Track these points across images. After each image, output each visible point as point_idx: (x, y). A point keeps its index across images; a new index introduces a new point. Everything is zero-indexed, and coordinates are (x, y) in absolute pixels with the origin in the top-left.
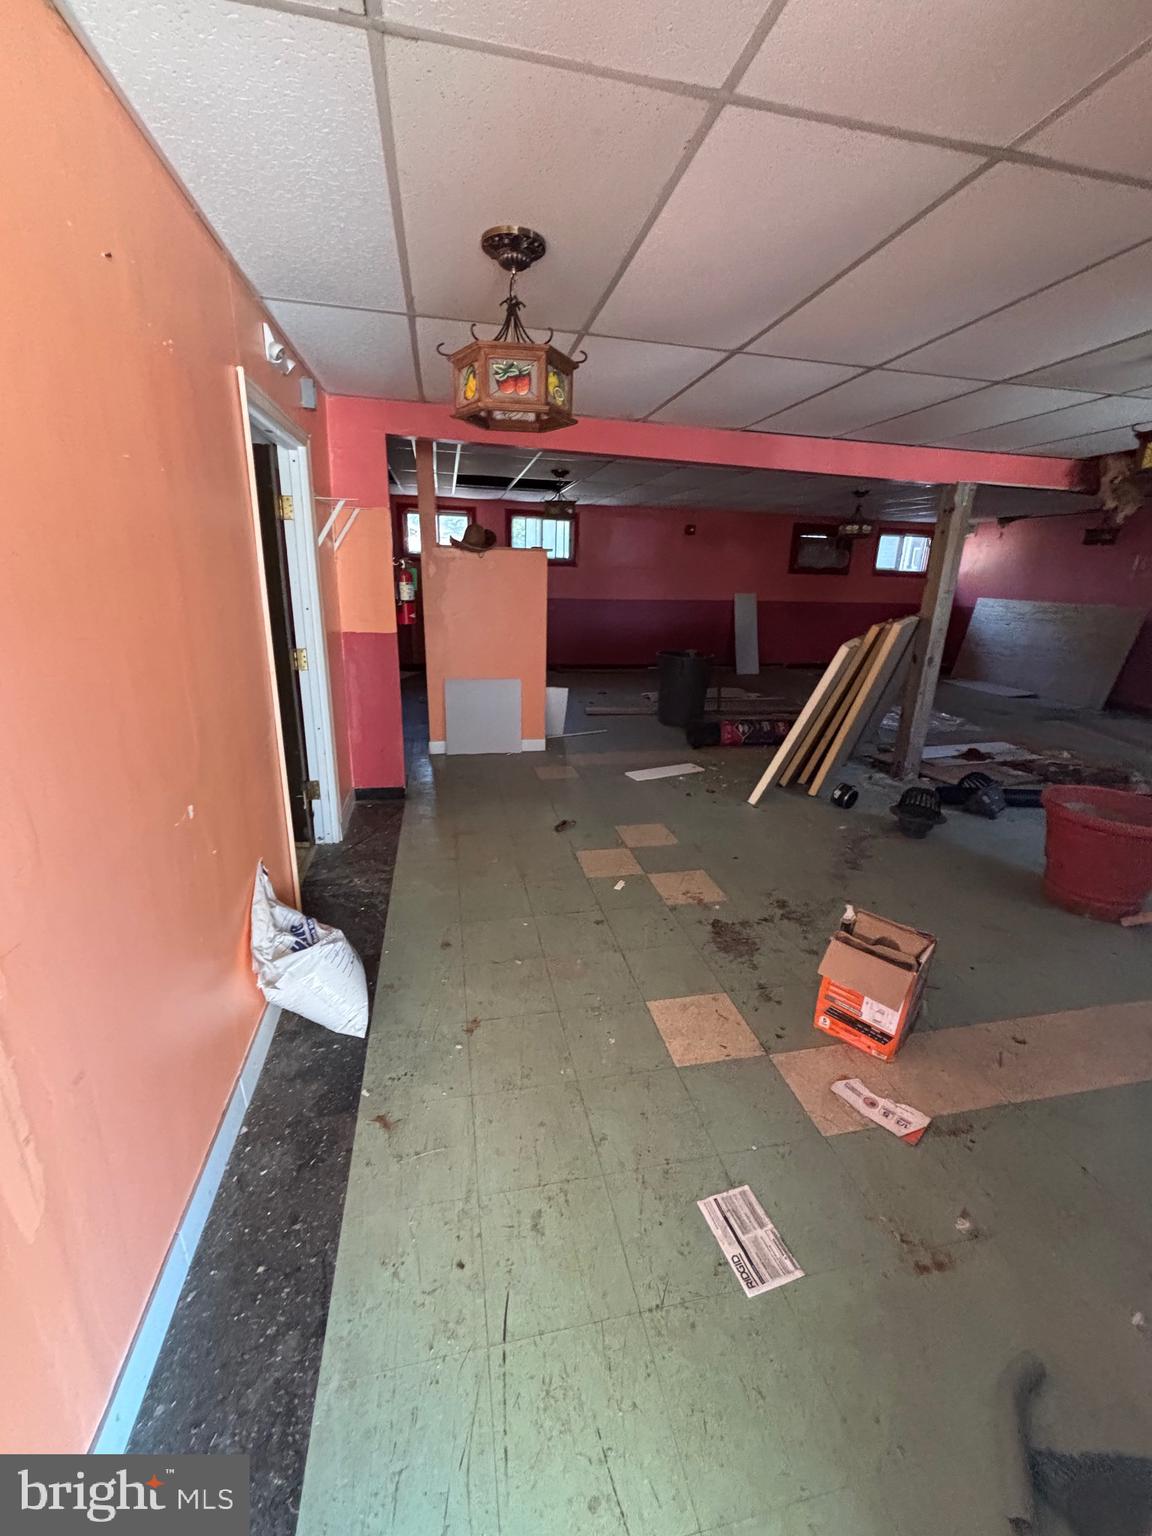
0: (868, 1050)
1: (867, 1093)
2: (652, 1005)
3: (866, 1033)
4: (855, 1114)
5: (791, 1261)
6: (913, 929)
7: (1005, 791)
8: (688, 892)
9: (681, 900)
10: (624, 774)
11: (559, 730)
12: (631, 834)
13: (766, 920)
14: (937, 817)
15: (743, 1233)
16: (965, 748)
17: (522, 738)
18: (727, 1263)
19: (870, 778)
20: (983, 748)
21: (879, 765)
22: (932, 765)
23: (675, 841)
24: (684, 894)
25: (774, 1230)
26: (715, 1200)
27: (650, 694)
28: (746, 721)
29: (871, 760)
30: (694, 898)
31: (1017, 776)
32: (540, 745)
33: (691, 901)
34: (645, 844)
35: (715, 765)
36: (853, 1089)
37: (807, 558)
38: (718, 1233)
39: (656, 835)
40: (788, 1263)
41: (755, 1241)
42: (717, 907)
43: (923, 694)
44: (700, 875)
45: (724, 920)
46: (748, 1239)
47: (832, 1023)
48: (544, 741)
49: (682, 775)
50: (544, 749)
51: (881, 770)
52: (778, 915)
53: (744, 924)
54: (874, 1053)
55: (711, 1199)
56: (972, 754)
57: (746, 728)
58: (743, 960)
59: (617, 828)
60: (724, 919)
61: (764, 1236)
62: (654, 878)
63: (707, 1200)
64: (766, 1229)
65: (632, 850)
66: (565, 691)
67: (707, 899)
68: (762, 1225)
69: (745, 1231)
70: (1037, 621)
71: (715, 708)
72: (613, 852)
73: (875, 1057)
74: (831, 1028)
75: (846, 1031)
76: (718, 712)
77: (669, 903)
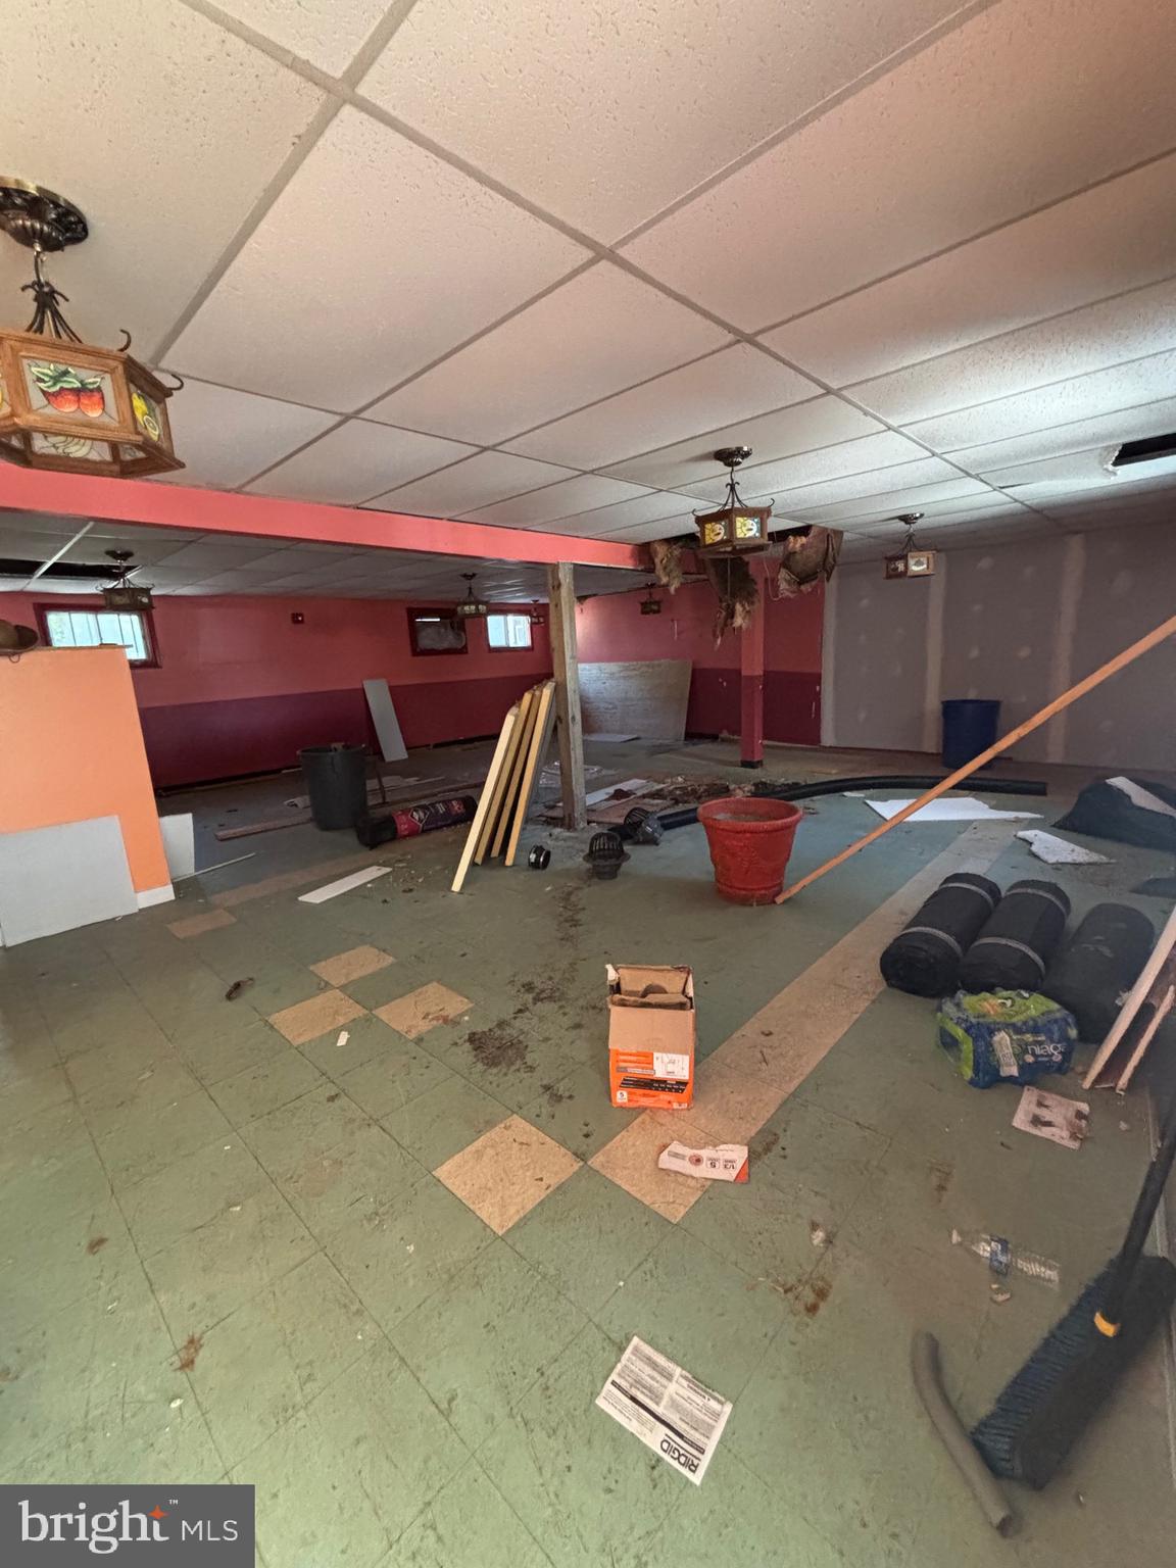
0: (670, 1106)
1: (688, 1152)
2: (441, 1173)
3: (663, 1089)
4: (690, 1180)
5: (715, 1398)
6: (669, 967)
7: (660, 818)
8: (428, 1014)
9: (424, 1026)
10: (297, 899)
11: (188, 869)
12: (333, 970)
13: (520, 1011)
14: (621, 855)
15: (657, 1404)
16: (611, 790)
17: (136, 892)
18: (659, 1460)
19: (551, 835)
20: (625, 786)
21: (552, 822)
22: (593, 811)
23: (390, 960)
24: (424, 1018)
25: (684, 1372)
26: (614, 1383)
27: (295, 800)
28: (418, 807)
29: (544, 819)
30: (437, 1018)
31: (657, 805)
32: (166, 894)
33: (435, 1022)
34: (354, 976)
35: (400, 861)
36: (676, 1155)
37: (426, 640)
38: (633, 1426)
39: (365, 961)
40: (713, 1404)
41: (674, 1405)
42: (466, 1018)
43: (574, 749)
44: (433, 989)
45: (479, 1030)
46: (665, 1408)
47: (629, 1093)
48: (170, 888)
49: (369, 882)
50: (173, 898)
51: (556, 826)
52: (530, 1000)
53: (501, 1024)
54: (676, 1106)
55: (608, 1385)
56: (619, 795)
57: (422, 814)
58: (516, 1067)
59: (312, 968)
60: (481, 1028)
61: (677, 1388)
62: (383, 1013)
63: (605, 1389)
64: (675, 1379)
65: (342, 988)
66: (188, 818)
67: (451, 1012)
68: (669, 1377)
69: (657, 1399)
70: (624, 677)
71: (380, 801)
72: (319, 1001)
73: (677, 1110)
74: (629, 1101)
75: (644, 1095)
76: (384, 803)
77: (413, 1035)
